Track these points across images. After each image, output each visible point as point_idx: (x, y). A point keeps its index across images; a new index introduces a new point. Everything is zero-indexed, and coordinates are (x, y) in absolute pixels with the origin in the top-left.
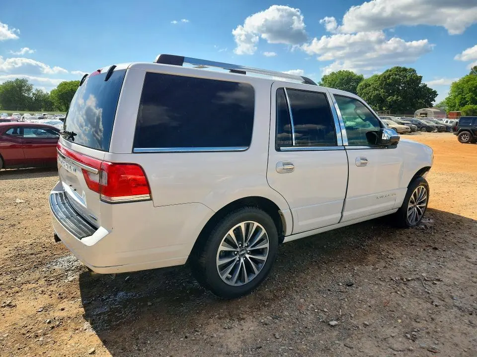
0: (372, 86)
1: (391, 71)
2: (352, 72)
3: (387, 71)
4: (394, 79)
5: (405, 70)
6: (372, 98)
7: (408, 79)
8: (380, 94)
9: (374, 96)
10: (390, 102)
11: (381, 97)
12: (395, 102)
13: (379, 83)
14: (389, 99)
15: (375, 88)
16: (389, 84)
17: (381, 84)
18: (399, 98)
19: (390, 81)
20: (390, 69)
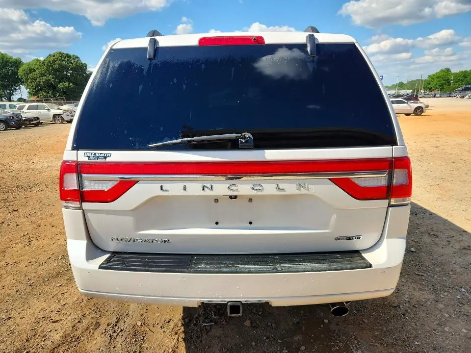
0: (37, 71)
1: (54, 56)
2: (6, 54)
3: (50, 56)
4: (60, 65)
5: (68, 56)
6: (42, 83)
7: (74, 65)
8: (50, 80)
9: (44, 82)
10: (63, 89)
11: (51, 83)
12: (68, 88)
13: (45, 68)
14: (61, 85)
15: (41, 74)
16: (56, 70)
17: (47, 70)
18: (71, 84)
19: (56, 66)
20: (52, 54)
